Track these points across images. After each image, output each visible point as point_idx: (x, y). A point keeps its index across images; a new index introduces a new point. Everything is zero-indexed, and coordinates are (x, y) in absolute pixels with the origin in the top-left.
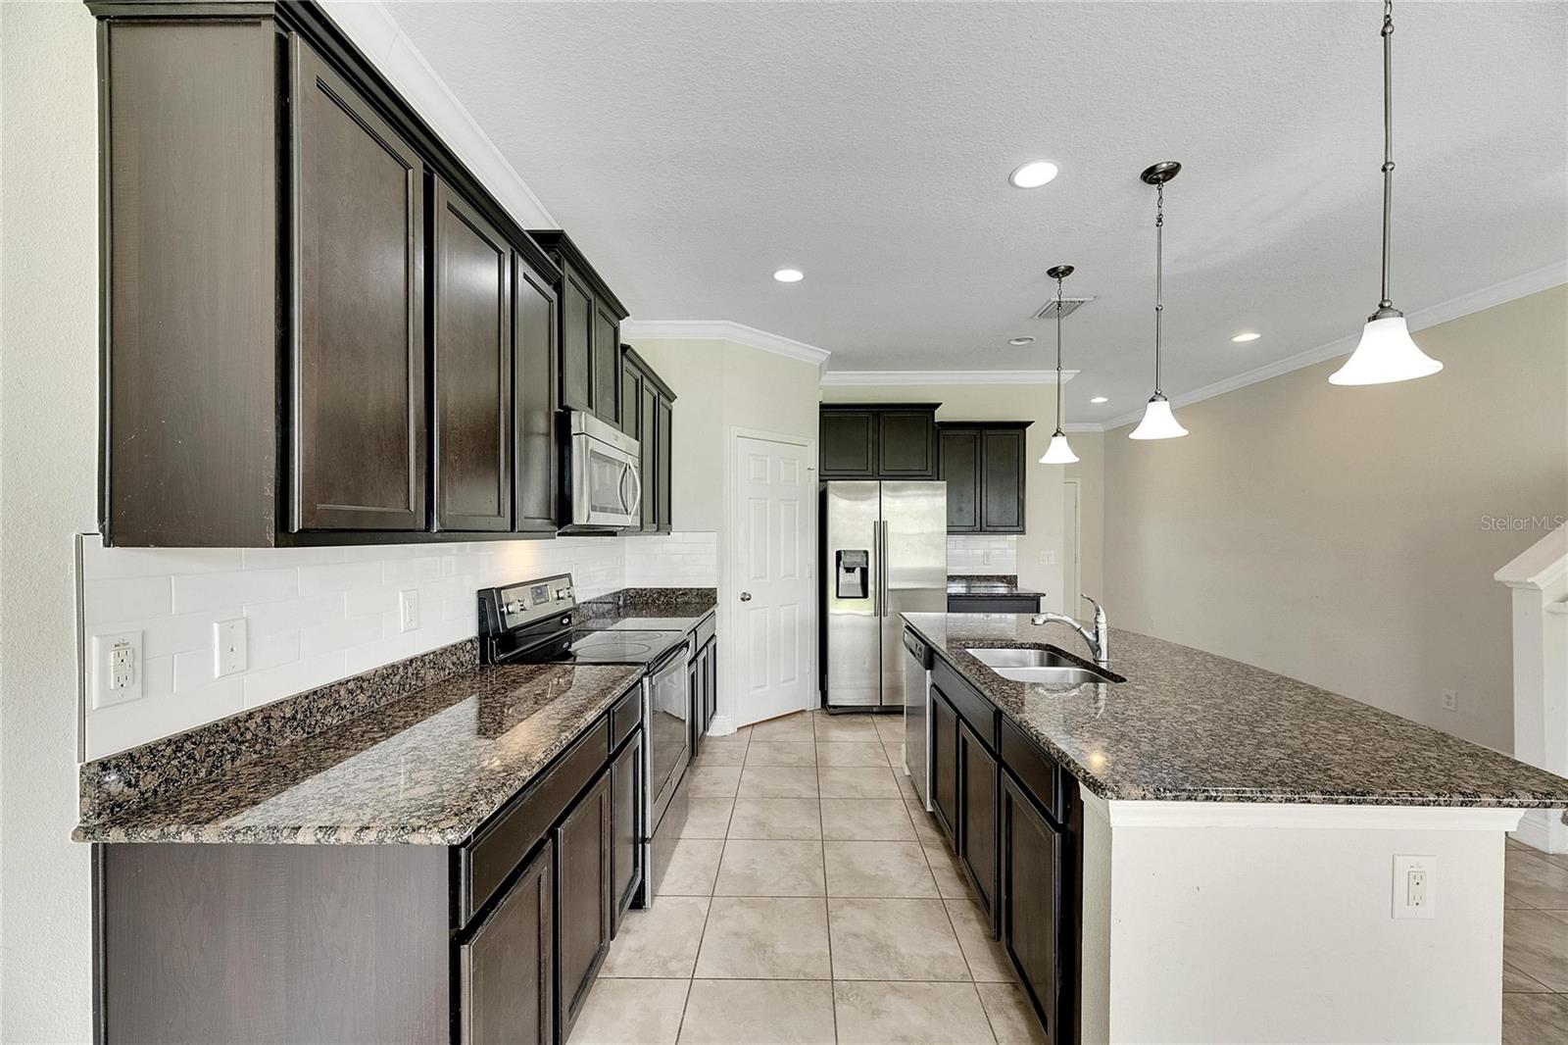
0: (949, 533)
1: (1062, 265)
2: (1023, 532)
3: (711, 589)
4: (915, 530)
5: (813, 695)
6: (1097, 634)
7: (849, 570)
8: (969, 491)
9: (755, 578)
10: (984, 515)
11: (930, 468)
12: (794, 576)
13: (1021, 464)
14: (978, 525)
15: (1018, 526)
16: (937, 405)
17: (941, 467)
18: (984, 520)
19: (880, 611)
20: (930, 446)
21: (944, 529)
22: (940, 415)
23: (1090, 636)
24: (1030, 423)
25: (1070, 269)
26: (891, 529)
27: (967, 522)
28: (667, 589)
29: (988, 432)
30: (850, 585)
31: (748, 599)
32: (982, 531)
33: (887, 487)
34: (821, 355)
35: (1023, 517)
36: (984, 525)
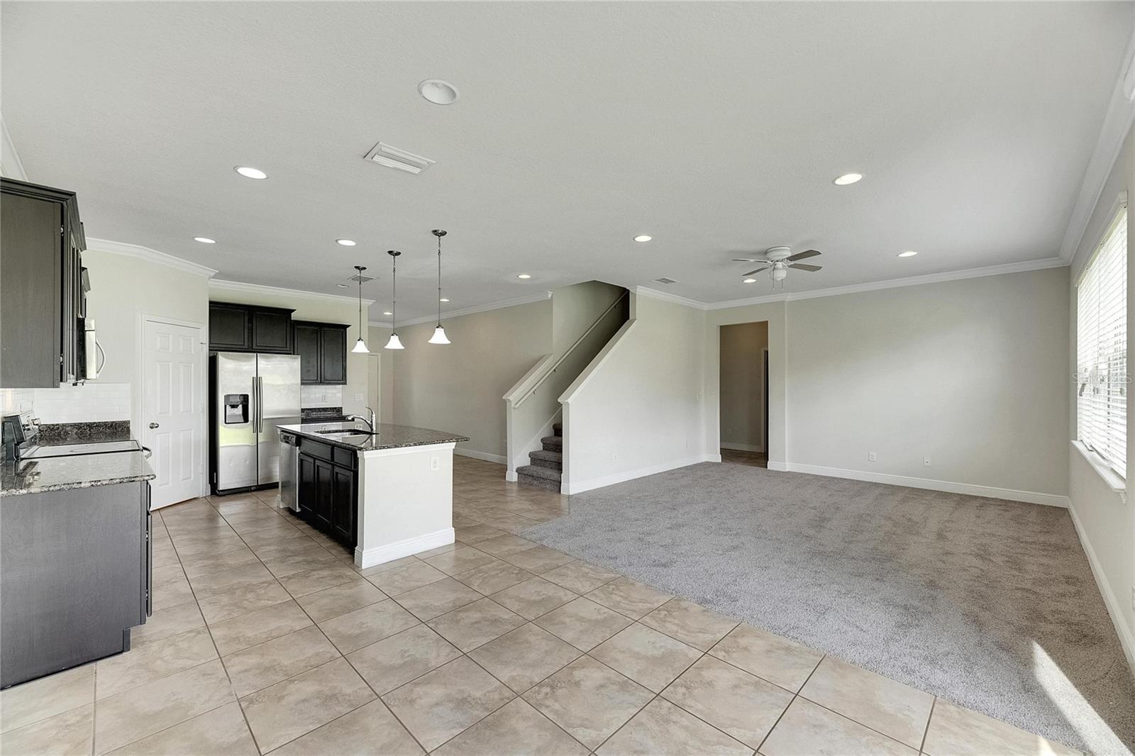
0: (302, 384)
1: (361, 266)
2: (345, 384)
3: (125, 422)
4: (280, 382)
5: (205, 487)
6: (372, 422)
7: (233, 406)
8: (313, 361)
9: (160, 413)
10: (323, 374)
11: (288, 346)
12: (191, 411)
13: (344, 347)
14: (319, 379)
15: (343, 380)
16: (293, 311)
17: (296, 346)
18: (323, 377)
19: (257, 429)
20: (288, 334)
21: (299, 381)
22: (294, 316)
23: (369, 422)
24: (348, 326)
25: (365, 268)
26: (264, 381)
27: (311, 378)
28: (81, 424)
29: (325, 329)
30: (234, 416)
31: (157, 427)
32: (321, 383)
33: (261, 357)
34: (212, 272)
35: (345, 375)
36: (323, 379)
